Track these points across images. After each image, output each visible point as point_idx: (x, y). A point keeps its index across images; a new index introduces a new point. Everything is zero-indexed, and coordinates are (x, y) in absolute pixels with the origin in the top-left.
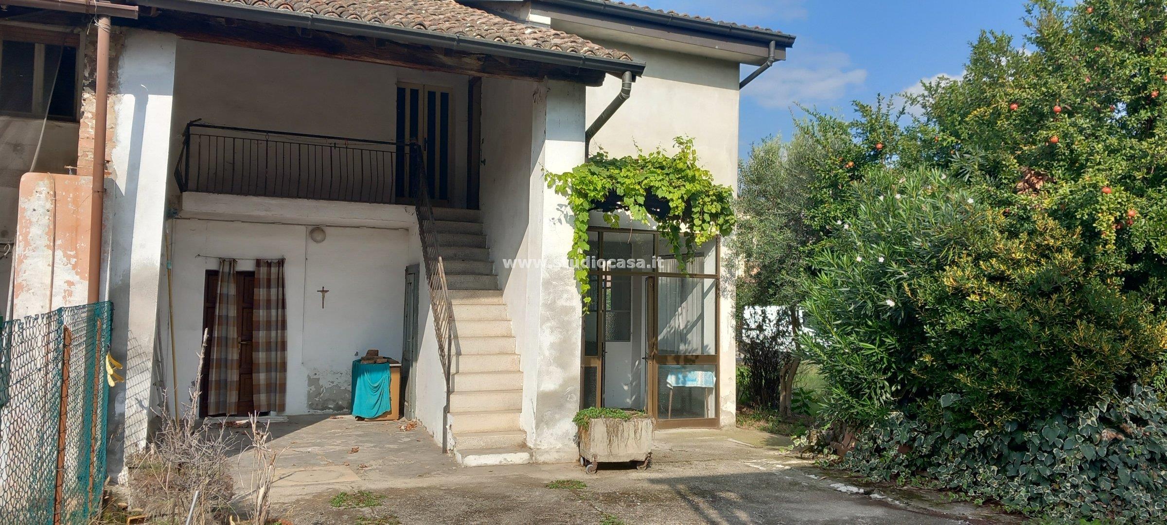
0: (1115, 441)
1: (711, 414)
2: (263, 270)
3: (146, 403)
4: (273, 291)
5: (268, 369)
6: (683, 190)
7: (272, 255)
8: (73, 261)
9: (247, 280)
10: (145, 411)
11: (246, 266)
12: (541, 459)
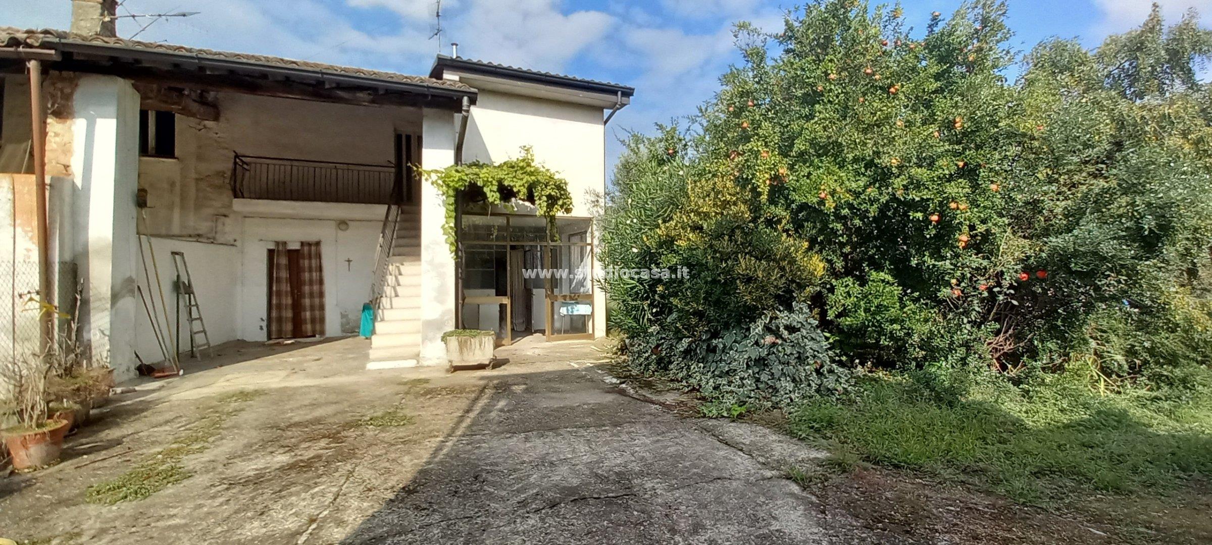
0: (774, 345)
1: (591, 332)
2: (306, 248)
3: (107, 333)
4: (313, 261)
5: (312, 308)
6: (525, 180)
7: (312, 238)
8: (30, 234)
9: (294, 256)
10: (107, 338)
11: (296, 246)
12: (425, 363)
